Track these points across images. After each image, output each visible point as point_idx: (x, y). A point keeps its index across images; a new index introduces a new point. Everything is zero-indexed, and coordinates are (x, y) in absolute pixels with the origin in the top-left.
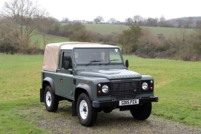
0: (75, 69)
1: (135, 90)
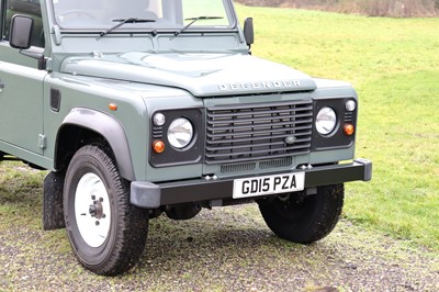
0: (55, 49)
1: (291, 139)
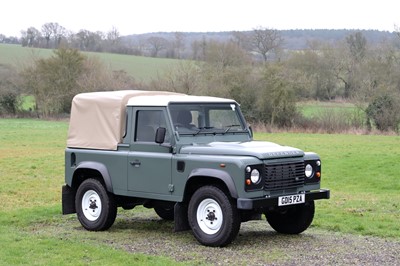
0: (177, 143)
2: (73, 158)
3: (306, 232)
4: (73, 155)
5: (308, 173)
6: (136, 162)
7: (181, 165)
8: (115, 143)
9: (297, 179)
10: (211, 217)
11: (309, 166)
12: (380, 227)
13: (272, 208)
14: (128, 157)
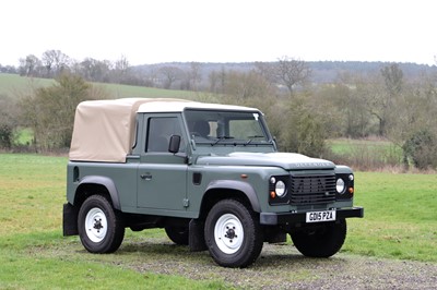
0: (193, 152)
2: (76, 172)
3: (337, 255)
4: (76, 168)
5: (340, 188)
6: (147, 175)
7: (197, 177)
8: (124, 155)
9: (327, 194)
10: (231, 235)
11: (340, 181)
12: (420, 252)
13: (299, 225)
14: (137, 170)
